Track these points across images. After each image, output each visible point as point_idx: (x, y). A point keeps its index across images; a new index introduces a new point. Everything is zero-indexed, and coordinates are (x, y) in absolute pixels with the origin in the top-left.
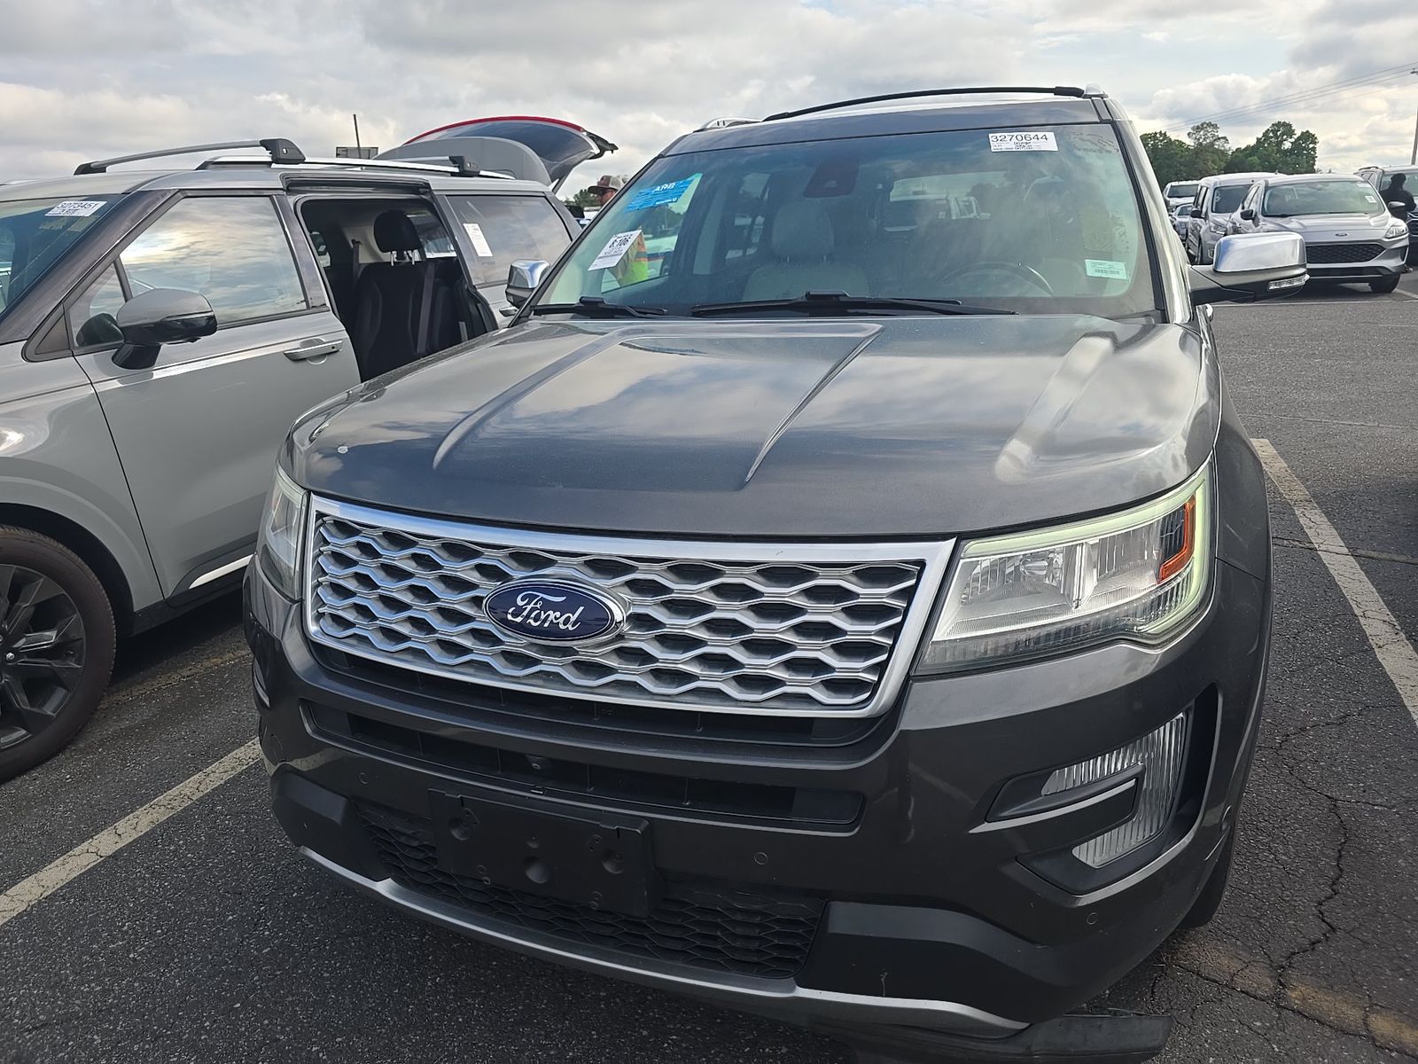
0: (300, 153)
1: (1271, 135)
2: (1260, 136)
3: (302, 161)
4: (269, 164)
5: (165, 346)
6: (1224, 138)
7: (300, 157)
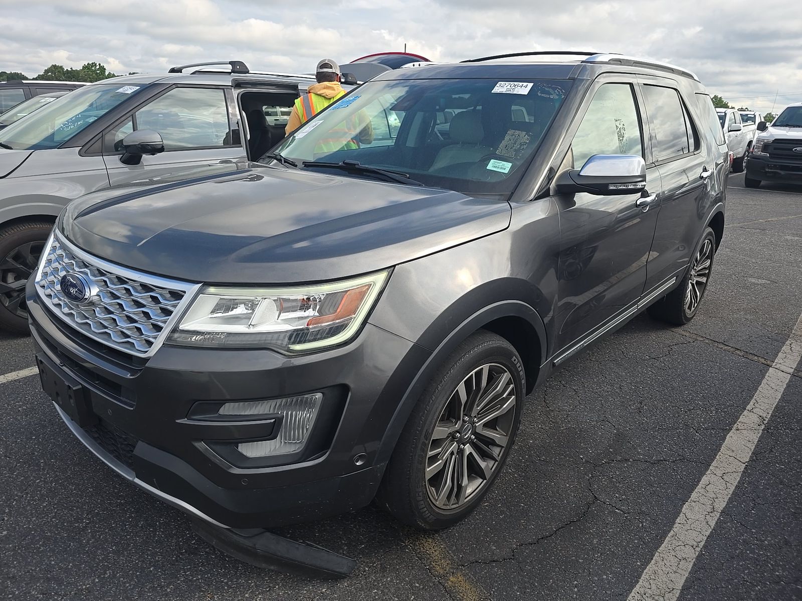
0: (247, 68)
3: (248, 72)
4: (230, 73)
5: (144, 156)
7: (247, 71)
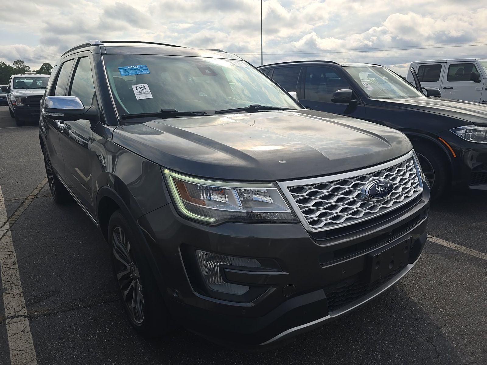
1: (44, 67)
2: (41, 67)
6: (28, 67)
